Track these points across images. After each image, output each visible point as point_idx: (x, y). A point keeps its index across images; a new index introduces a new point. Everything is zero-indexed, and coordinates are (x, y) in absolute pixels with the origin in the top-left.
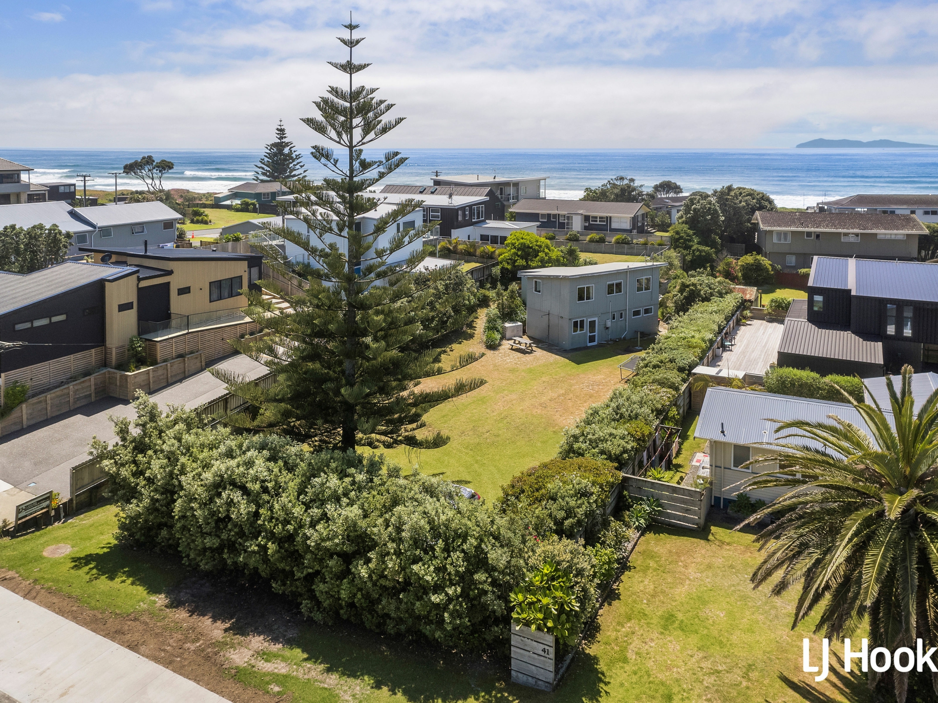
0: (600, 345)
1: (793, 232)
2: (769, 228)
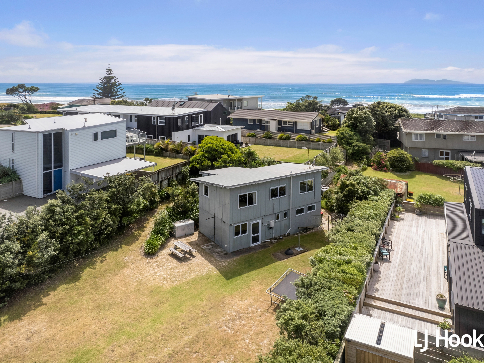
0: (264, 246)
1: (426, 134)
2: (408, 131)
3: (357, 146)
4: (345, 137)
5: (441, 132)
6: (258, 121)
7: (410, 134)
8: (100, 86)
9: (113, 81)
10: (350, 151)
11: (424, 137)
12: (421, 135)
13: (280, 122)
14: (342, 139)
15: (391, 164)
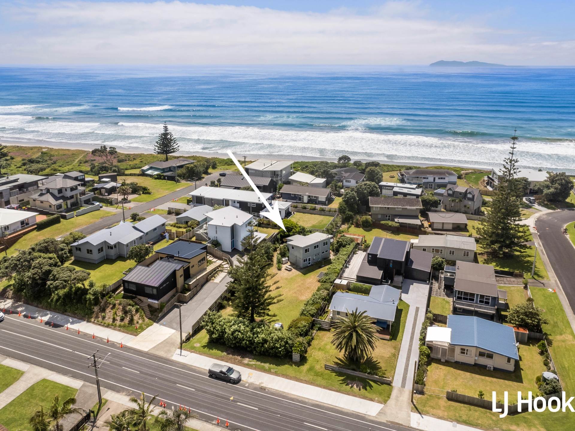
0: (312, 265)
1: (380, 207)
2: (372, 206)
3: (348, 214)
4: (342, 209)
5: (386, 206)
6: (297, 195)
7: (373, 207)
8: (159, 142)
9: (169, 136)
10: (344, 217)
11: (379, 209)
12: (378, 207)
13: (309, 196)
14: (341, 210)
15: (362, 224)
